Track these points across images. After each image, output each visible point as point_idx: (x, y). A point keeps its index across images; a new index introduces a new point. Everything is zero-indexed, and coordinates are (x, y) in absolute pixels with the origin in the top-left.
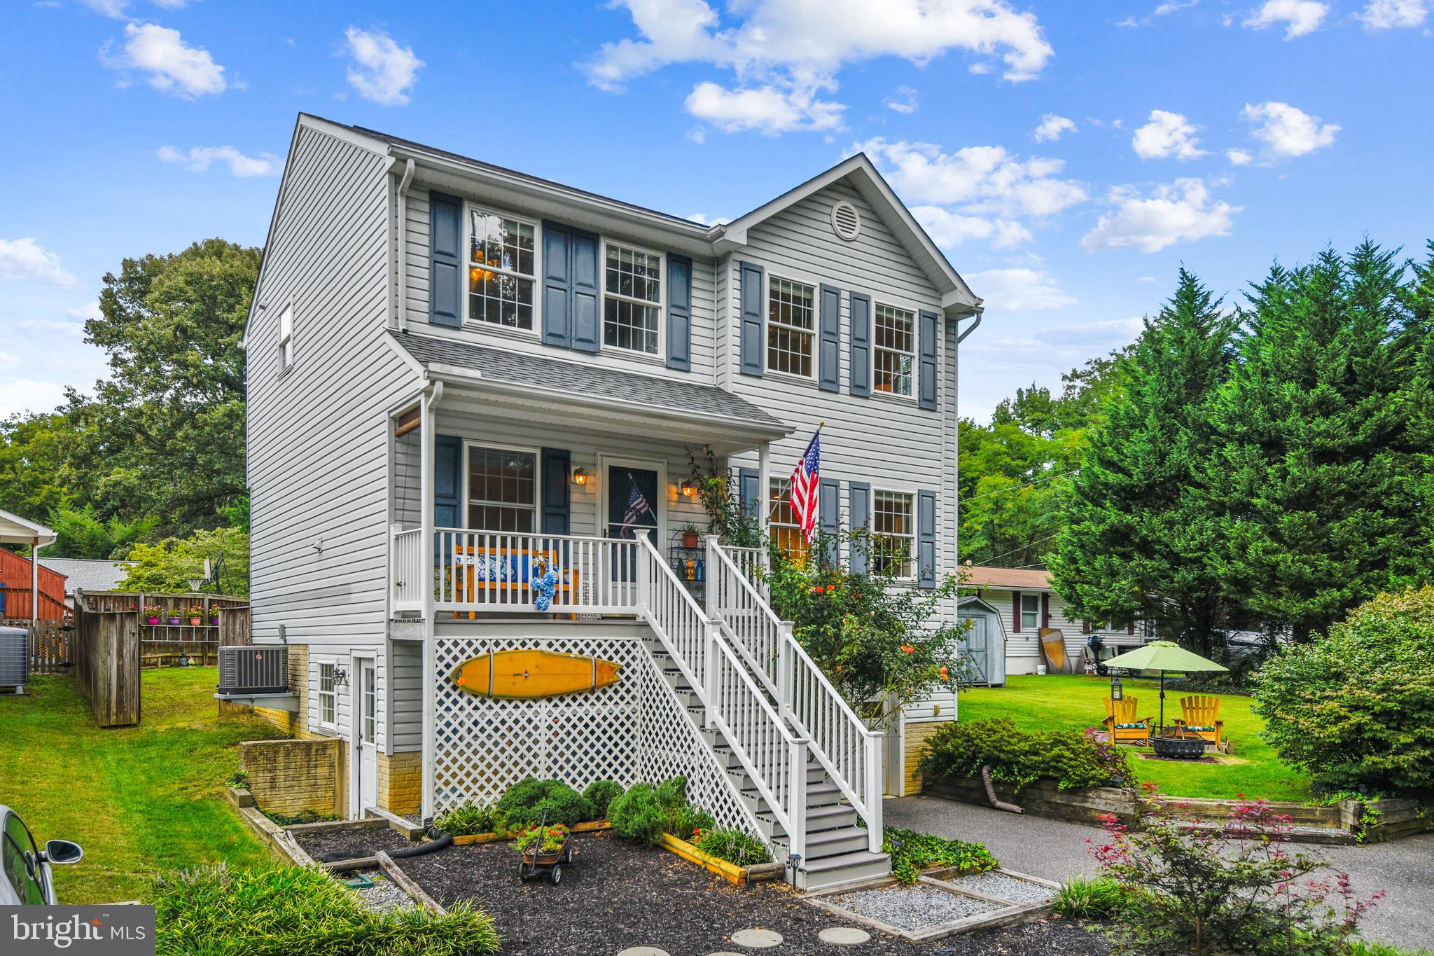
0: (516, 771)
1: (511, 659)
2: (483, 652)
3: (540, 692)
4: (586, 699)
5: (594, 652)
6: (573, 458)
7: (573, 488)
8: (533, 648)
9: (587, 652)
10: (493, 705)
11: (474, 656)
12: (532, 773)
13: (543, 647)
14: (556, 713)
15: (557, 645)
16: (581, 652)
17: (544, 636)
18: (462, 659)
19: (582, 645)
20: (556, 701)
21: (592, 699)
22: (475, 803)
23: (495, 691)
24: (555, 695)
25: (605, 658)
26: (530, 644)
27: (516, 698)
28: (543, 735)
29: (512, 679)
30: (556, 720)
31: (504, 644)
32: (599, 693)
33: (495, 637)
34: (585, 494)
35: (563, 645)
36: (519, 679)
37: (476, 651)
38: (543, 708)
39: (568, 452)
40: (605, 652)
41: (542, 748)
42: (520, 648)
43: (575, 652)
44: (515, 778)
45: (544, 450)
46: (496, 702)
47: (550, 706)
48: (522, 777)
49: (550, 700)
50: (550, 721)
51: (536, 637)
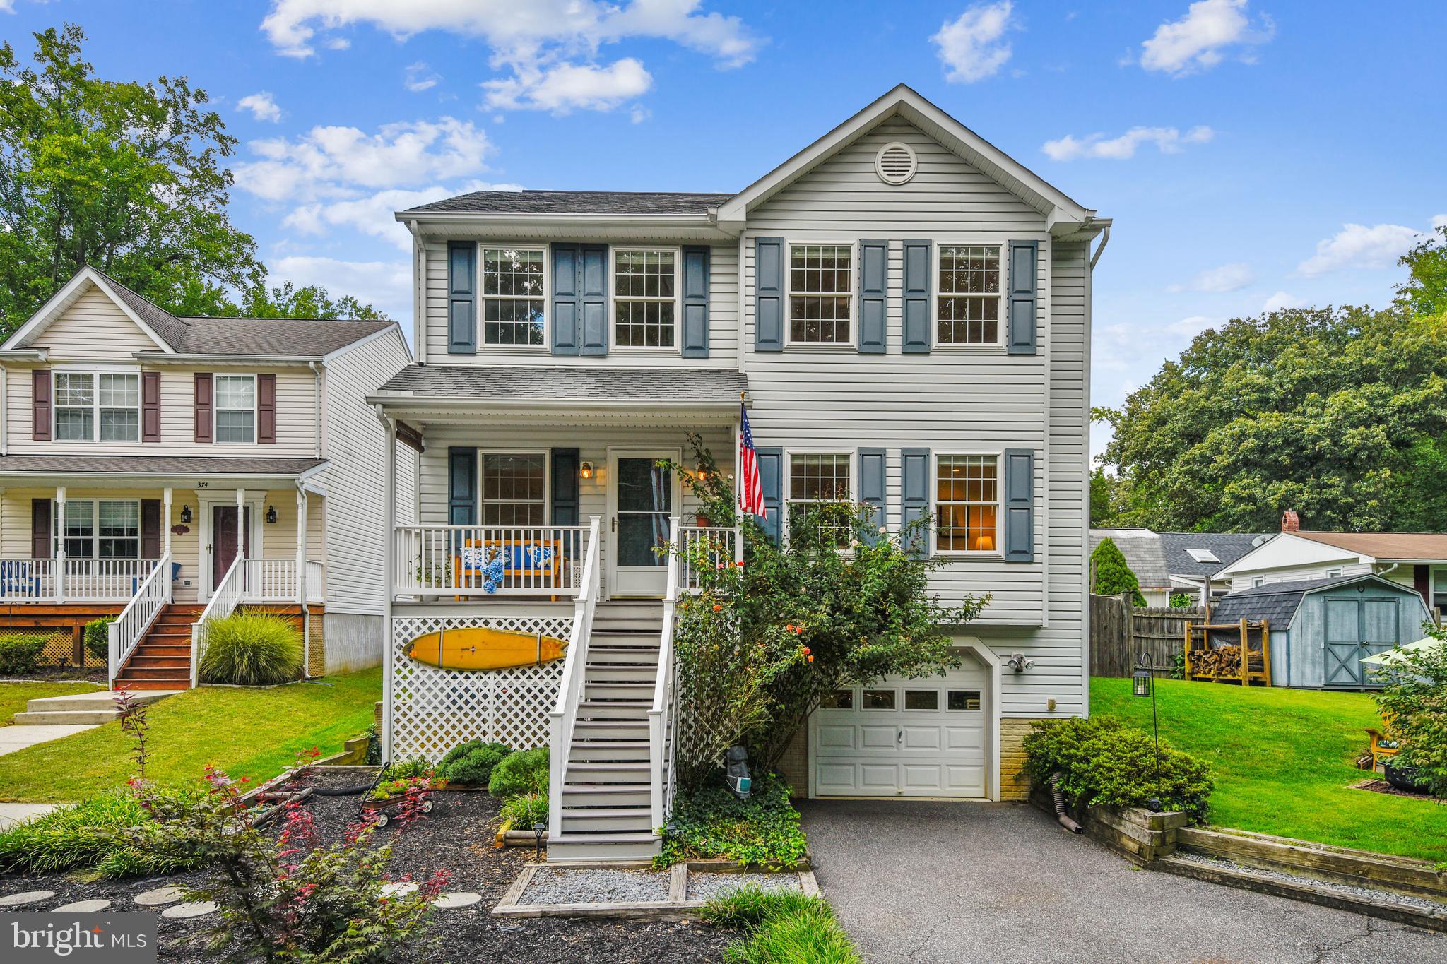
0: (466, 733)
1: (459, 636)
2: (437, 629)
3: (486, 665)
4: (536, 673)
5: (542, 630)
6: (583, 454)
7: (582, 482)
8: (484, 626)
9: (536, 630)
10: (445, 675)
11: (428, 632)
12: (481, 736)
13: (493, 625)
14: (504, 684)
15: (506, 624)
16: (530, 630)
17: (493, 615)
18: (418, 635)
19: (530, 624)
20: (505, 673)
21: (542, 673)
22: (428, 758)
23: (445, 663)
24: (505, 668)
25: (555, 636)
26: (480, 623)
27: (468, 670)
28: (491, 704)
29: (460, 653)
30: (504, 690)
31: (456, 623)
32: (549, 667)
33: (447, 617)
34: (595, 486)
35: (512, 624)
36: (466, 653)
37: (431, 628)
38: (492, 680)
39: (577, 450)
40: (555, 630)
41: (491, 715)
42: (471, 626)
43: (524, 630)
44: (465, 739)
45: (553, 450)
46: (449, 672)
47: (499, 678)
48: (472, 738)
49: (499, 672)
50: (499, 691)
51: (486, 616)
